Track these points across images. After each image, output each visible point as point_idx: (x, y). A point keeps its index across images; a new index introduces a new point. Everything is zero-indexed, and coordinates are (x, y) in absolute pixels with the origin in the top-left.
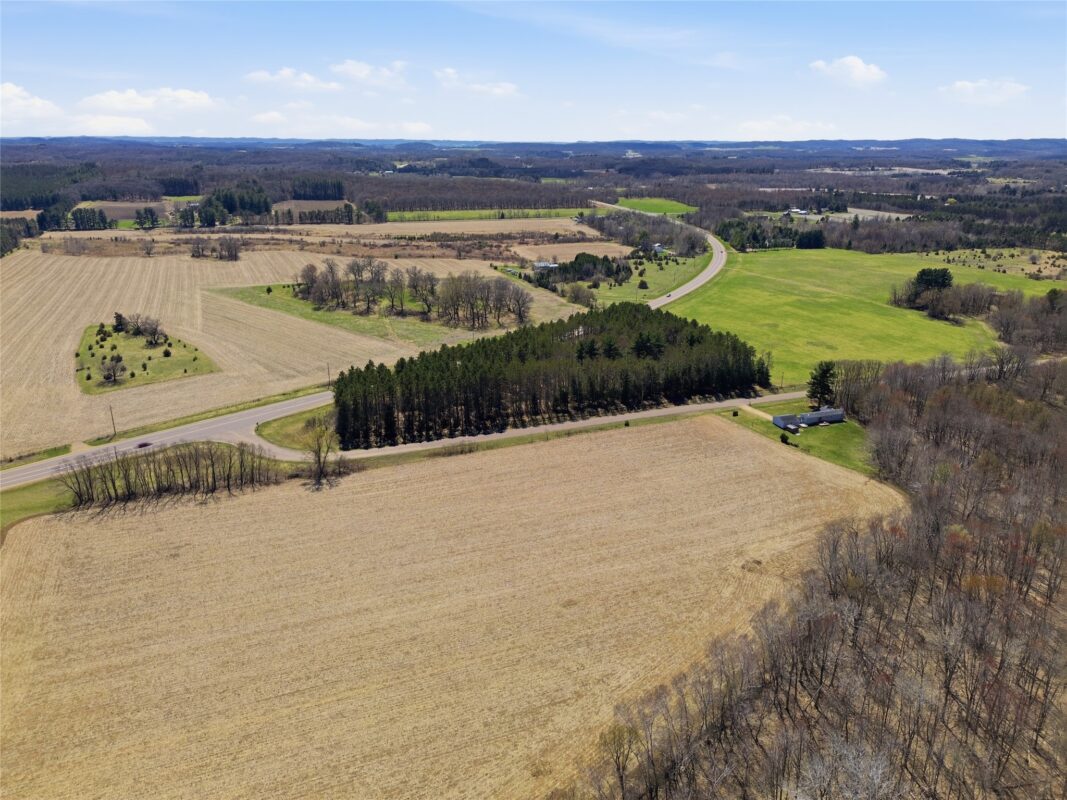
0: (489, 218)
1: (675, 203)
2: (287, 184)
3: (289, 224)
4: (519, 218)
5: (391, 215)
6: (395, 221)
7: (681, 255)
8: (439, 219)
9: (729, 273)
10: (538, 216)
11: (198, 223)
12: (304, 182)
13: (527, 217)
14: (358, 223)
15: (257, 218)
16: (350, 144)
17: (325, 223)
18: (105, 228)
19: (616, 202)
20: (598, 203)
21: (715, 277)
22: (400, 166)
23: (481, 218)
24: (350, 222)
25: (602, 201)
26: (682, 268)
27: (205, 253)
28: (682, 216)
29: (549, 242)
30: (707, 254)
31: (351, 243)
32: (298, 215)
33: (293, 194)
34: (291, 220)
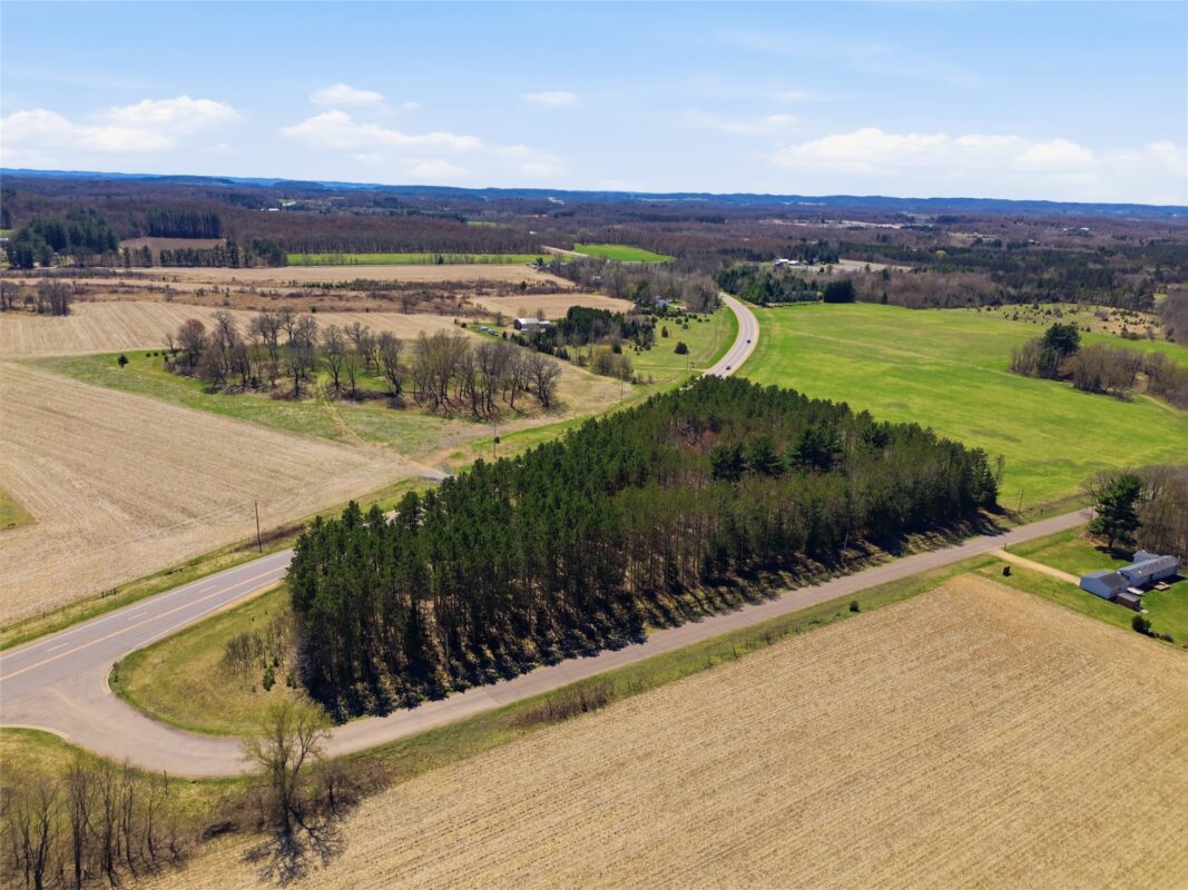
2: (140, 217)
5: (291, 257)
6: (298, 265)
7: (696, 311)
8: (357, 263)
9: (774, 333)
11: (6, 264)
12: (164, 215)
15: (98, 258)
17: (200, 266)
19: (572, 248)
20: (551, 246)
21: (761, 337)
22: (287, 204)
23: (413, 263)
24: (236, 265)
25: (555, 247)
26: (708, 326)
27: (14, 304)
28: (662, 266)
29: (515, 293)
30: (724, 309)
31: (243, 292)
32: (159, 255)
33: (149, 230)
34: (150, 261)
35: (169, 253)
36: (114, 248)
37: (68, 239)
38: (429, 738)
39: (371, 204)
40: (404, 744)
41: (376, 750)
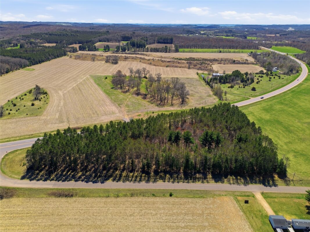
0: (215, 52)
1: (296, 49)
2: (156, 38)
3: (147, 52)
4: (227, 52)
5: (181, 50)
6: (181, 52)
7: (284, 74)
8: (197, 52)
9: (303, 86)
10: (234, 52)
11: (121, 50)
12: (161, 38)
13: (230, 52)
14: (169, 52)
15: (138, 49)
16: (194, 26)
17: (158, 52)
18: (96, 51)
19: (270, 47)
20: (263, 47)
21: (295, 87)
22: (202, 32)
23: (212, 52)
24: (166, 52)
25: (265, 47)
26: (281, 80)
27: (109, 61)
28: (296, 55)
29: (231, 63)
30: (298, 74)
31: (158, 60)
32: (150, 49)
33: (157, 41)
34: (148, 50)
35: (152, 48)
36: (145, 47)
37: (136, 44)
38: (30, 189)
39: (225, 32)
40: (24, 189)
41: (18, 188)
